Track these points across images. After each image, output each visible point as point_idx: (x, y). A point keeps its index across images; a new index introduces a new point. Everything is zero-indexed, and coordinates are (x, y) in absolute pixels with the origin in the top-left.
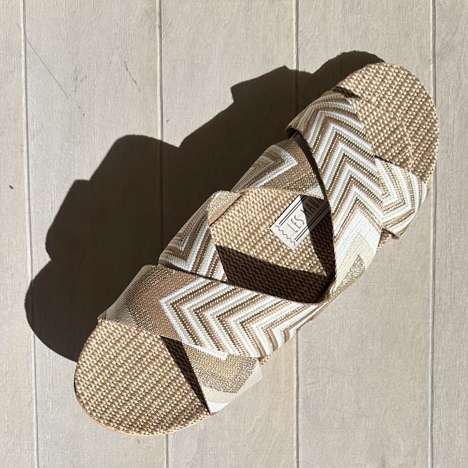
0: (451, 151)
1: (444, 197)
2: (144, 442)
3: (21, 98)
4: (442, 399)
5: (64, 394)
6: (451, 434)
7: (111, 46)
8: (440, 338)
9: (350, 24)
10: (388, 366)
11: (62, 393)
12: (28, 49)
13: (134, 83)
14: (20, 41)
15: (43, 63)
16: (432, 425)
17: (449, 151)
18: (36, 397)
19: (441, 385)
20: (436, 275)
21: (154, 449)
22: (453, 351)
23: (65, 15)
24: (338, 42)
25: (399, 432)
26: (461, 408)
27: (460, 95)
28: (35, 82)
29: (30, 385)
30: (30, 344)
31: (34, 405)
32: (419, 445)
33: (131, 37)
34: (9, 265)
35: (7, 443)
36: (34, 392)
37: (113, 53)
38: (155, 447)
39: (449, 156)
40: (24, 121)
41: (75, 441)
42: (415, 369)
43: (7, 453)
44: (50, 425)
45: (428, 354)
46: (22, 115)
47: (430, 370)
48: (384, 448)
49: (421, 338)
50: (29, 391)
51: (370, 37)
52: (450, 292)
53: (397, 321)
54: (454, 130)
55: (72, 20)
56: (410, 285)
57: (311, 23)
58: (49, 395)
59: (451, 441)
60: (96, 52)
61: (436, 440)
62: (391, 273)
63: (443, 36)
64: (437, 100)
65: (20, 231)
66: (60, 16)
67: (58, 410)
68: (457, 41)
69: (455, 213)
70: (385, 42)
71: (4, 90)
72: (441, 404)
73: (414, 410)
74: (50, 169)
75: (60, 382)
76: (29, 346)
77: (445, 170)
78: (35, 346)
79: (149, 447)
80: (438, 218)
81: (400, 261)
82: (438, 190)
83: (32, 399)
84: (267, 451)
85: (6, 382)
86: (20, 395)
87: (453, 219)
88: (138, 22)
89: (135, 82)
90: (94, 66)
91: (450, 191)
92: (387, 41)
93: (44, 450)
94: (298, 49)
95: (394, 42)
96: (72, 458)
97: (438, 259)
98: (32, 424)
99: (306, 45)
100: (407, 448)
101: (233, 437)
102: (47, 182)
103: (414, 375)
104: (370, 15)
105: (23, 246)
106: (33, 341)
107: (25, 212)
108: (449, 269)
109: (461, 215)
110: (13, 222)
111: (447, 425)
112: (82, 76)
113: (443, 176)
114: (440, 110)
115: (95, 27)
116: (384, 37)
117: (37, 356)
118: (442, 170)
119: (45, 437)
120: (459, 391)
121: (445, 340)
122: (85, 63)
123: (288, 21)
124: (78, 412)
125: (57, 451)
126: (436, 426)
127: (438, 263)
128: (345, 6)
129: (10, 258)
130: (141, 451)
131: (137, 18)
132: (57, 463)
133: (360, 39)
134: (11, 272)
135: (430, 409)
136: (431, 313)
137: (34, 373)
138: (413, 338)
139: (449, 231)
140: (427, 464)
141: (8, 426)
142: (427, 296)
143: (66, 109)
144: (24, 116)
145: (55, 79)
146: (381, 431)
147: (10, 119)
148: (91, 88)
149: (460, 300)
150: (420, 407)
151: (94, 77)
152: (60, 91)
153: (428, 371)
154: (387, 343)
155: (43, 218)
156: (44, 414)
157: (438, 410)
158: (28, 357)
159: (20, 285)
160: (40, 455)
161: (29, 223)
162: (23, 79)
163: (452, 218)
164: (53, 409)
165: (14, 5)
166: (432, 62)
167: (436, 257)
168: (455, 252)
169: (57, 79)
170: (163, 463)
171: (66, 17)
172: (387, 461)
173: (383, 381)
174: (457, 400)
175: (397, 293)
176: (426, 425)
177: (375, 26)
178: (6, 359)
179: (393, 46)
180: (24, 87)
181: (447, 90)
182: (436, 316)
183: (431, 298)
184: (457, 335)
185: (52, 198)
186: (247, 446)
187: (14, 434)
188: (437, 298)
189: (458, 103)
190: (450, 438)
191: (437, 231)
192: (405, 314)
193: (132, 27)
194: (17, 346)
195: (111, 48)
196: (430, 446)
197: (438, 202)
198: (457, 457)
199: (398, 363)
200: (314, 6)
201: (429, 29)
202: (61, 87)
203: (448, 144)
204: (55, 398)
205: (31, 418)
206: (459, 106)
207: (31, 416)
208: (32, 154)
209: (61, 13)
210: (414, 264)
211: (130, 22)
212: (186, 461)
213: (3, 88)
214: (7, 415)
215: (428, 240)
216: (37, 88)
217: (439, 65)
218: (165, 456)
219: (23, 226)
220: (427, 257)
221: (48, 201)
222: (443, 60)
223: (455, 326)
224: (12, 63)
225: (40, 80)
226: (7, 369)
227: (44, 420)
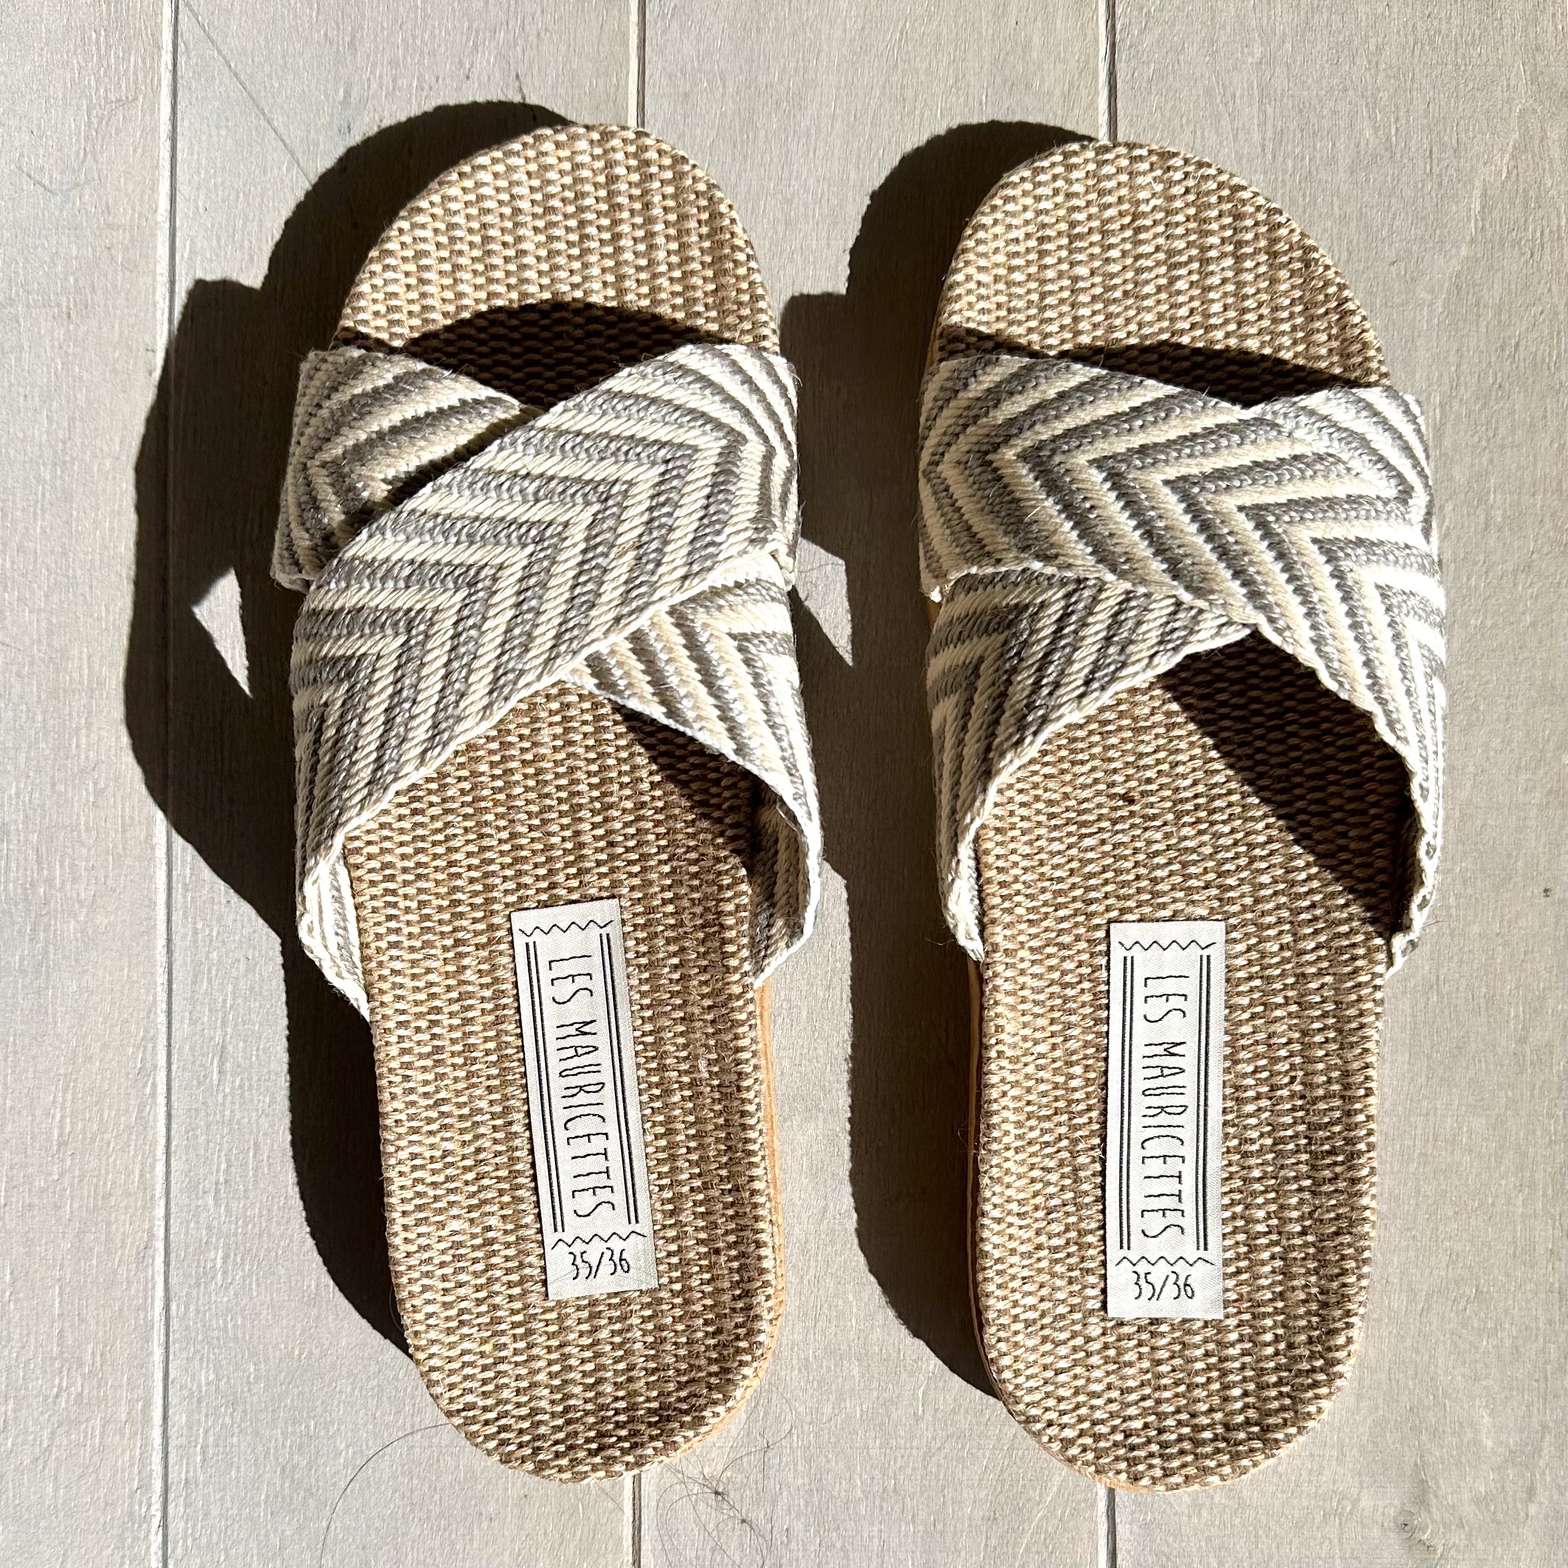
3: (154, 189)
5: (270, 1220)
7: (470, 21)
11: (260, 1215)
12: (183, 27)
15: (236, 75)
18: (167, 1230)
24: (1253, 23)
28: (204, 138)
29: (146, 1185)
30: (154, 1039)
31: (159, 1260)
34: (87, 758)
35: (57, 1396)
36: (160, 1212)
37: (475, 46)
40: (161, 271)
41: (301, 1393)
43: (53, 1433)
44: (216, 1333)
46: (152, 250)
48: (1424, 1437)
50: (144, 1207)
58: (215, 1223)
60: (418, 42)
67: (244, 1278)
70: (1414, 27)
76: (150, 1046)
78: (169, 1045)
83: (151, 1236)
84: (999, 1439)
85: (61, 1175)
86: (109, 1224)
90: (409, 86)
92: (1419, 25)
93: (190, 1425)
94: (1113, 45)
95: (1444, 27)
96: (291, 1454)
98: (149, 1326)
99: (1141, 32)
100: (1503, 1437)
101: (875, 1384)
106: (163, 1029)
112: (366, 119)
117: (175, 1084)
119: (193, 1376)
122: (381, 77)
125: (236, 1430)
129: (94, 737)
132: (234, 1474)
134: (95, 783)
137: (163, 1141)
141: (61, 1335)
144: (161, 253)
145: (275, 131)
147: (112, 258)
152: (288, 169)
156: (195, 1292)
158: (145, 1085)
159: (124, 831)
160: (172, 1444)
162: (162, 131)
164: (225, 1273)
169: (282, 130)
178: (65, 1091)
180: (165, 153)
186: (929, 1416)
187: (81, 1365)
194: (104, 1047)
195: (470, 29)
202: (292, 154)
204: (235, 1235)
205: (144, 1308)
207: (146, 1299)
214: (61, 1295)
216: (209, 159)
224: (126, 72)
225: (223, 132)
226: (68, 1128)
227: (192, 1315)
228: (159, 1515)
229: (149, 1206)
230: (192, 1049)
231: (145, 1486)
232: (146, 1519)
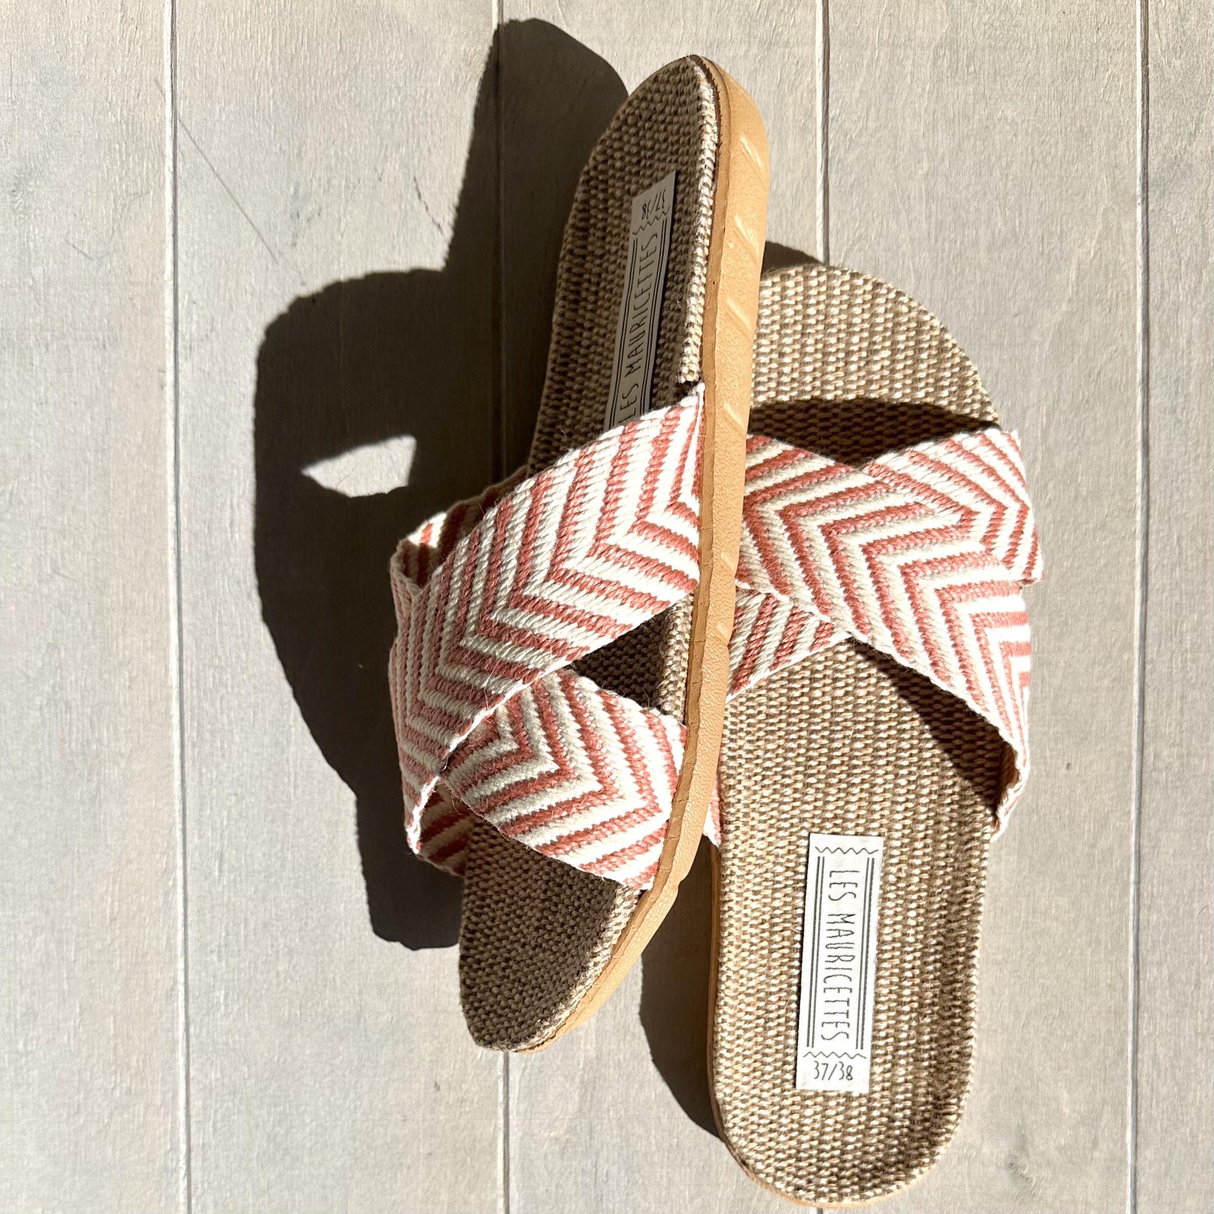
0: (1184, 408)
1: (1166, 517)
2: (450, 1088)
3: (162, 256)
4: (1158, 992)
6: (1179, 1074)
7: (382, 140)
8: (1155, 847)
9: (950, 106)
10: (1034, 912)
11: (250, 967)
12: (180, 141)
13: (435, 229)
14: (162, 123)
15: (218, 176)
16: (1135, 1052)
17: (1179, 410)
19: (1156, 957)
20: (1149, 699)
21: (475, 1106)
22: (1185, 879)
23: (273, 63)
24: (923, 146)
25: (1059, 1069)
26: (1202, 1013)
27: (1205, 279)
28: (197, 221)
29: (170, 947)
30: (174, 848)
31: (181, 998)
32: (1104, 1101)
33: (429, 119)
34: (124, 655)
35: (114, 1089)
36: (181, 965)
37: (385, 157)
38: (476, 1100)
39: (1180, 422)
40: (169, 313)
41: (279, 1086)
42: (1098, 920)
43: (111, 1114)
44: (221, 1046)
45: (1127, 884)
46: (163, 299)
47: (1131, 924)
48: (1025, 1107)
49: (1111, 848)
50: (170, 963)
51: (997, 137)
52: (1178, 741)
53: (1054, 808)
54: (1190, 361)
55: (290, 74)
56: (1086, 722)
57: (858, 102)
58: (219, 973)
59: (1180, 1090)
60: (346, 154)
61: (1144, 1089)
62: (1042, 692)
63: (1166, 142)
64: (1151, 289)
65: (152, 575)
66: (259, 64)
67: (240, 1009)
68: (1198, 154)
69: (1192, 556)
70: (1033, 150)
71: (120, 235)
72: (1158, 1003)
73: (1094, 1018)
74: (228, 427)
75: (246, 941)
76: (171, 853)
77: (1168, 453)
79: (463, 1101)
80: (1152, 566)
81: (1062, 664)
82: (1152, 499)
83: (175, 982)
85: (113, 941)
86: (146, 973)
87: (1187, 569)
88: (448, 84)
89: (439, 226)
90: (340, 186)
91: (1179, 504)
92: (1036, 149)
93: (205, 1108)
94: (827, 161)
95: (1053, 150)
96: (274, 1126)
97: (1152, 661)
98: (175, 1042)
99: (846, 152)
100: (1077, 1107)
102: (222, 458)
103: (1095, 934)
104: (998, 87)
105: (161, 613)
106: (179, 841)
107: (166, 530)
108: (1178, 687)
109: (1205, 560)
110: (136, 554)
111: (1171, 1053)
112: (310, 209)
113: (1166, 468)
114: (1160, 313)
115: (344, 95)
116: (1029, 139)
117: (189, 879)
118: (1162, 455)
119: (207, 1076)
120: (1198, 974)
121: (1167, 853)
122: (320, 179)
123: (805, 95)
124: (289, 1015)
125: (236, 1110)
126: (1145, 1054)
127: (1152, 673)
128: (939, 63)
129: (128, 641)
130: (442, 1109)
131: (447, 75)
132: (235, 1140)
133: (972, 141)
134: (130, 673)
135: (1131, 1016)
136: (1134, 787)
138: (1093, 846)
139: (1177, 598)
140: (1124, 1145)
141: (115, 1048)
142: (1125, 749)
143: (270, 287)
144: (169, 300)
145: (246, 216)
146: (1016, 1065)
147: (134, 306)
148: (333, 238)
149: (1201, 760)
150: (1109, 1011)
151: (339, 211)
152: (256, 244)
153: (1127, 926)
154: (1031, 857)
155: (211, 545)
156: (206, 1019)
157: (1150, 1018)
158: (169, 879)
159: (150, 706)
161: (175, 557)
162: (168, 213)
163: (1184, 567)
164: (226, 1006)
165: (148, 36)
166: (1139, 201)
167: (1148, 658)
168: (1192, 647)
169: (251, 216)
170: (495, 1138)
171: (274, 69)
172: (1029, 1137)
173: (1022, 947)
174: (1195, 995)
175: (1056, 741)
176: (1122, 1052)
177: (1009, 113)
178: (114, 883)
179: (1049, 159)
180: (169, 231)
181: (1176, 267)
182: (1146, 797)
183: (1135, 754)
184: (1194, 842)
185: (232, 499)
187: (129, 1069)
188: (1150, 751)
189: (1201, 298)
190: (1177, 1084)
191: (1150, 597)
192: (1074, 791)
193: (432, 96)
194: (140, 854)
195: (381, 144)
196: (1129, 1103)
197: (1153, 528)
198: (1191, 1130)
199: (1057, 907)
200: (865, 62)
201: (1135, 123)
202: (259, 233)
203: (1177, 393)
204: (233, 980)
205: (172, 1029)
206: (1203, 306)
207: (172, 1024)
208: (187, 393)
209: (263, 58)
210: (1096, 671)
211: (429, 84)
212: (552, 1134)
213: (119, 231)
214: (115, 1021)
215: (1128, 617)
216: (200, 235)
217: (1157, 209)
218: (501, 1121)
219: (161, 562)
220: (1126, 657)
221: (223, 504)
222: (1166, 197)
223: (1191, 821)
224: (141, 173)
225: (210, 217)
226: (116, 909)
227: (204, 1034)
228: (184, 1167)
229: (172, 961)
230: (200, 855)
231: (174, 1149)
232: (175, 1170)
